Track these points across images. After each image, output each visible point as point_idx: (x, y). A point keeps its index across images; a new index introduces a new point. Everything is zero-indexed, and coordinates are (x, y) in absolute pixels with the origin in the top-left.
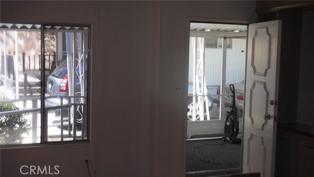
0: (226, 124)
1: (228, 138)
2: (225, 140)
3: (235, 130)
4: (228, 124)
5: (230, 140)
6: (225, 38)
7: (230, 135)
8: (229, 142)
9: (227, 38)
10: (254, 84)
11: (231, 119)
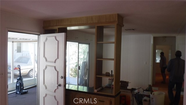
0: (17, 85)
1: (18, 92)
2: (17, 93)
3: (22, 88)
4: (18, 85)
5: (20, 93)
6: (13, 42)
7: (19, 90)
8: (19, 94)
9: (14, 42)
10: (46, 67)
11: (19, 82)
